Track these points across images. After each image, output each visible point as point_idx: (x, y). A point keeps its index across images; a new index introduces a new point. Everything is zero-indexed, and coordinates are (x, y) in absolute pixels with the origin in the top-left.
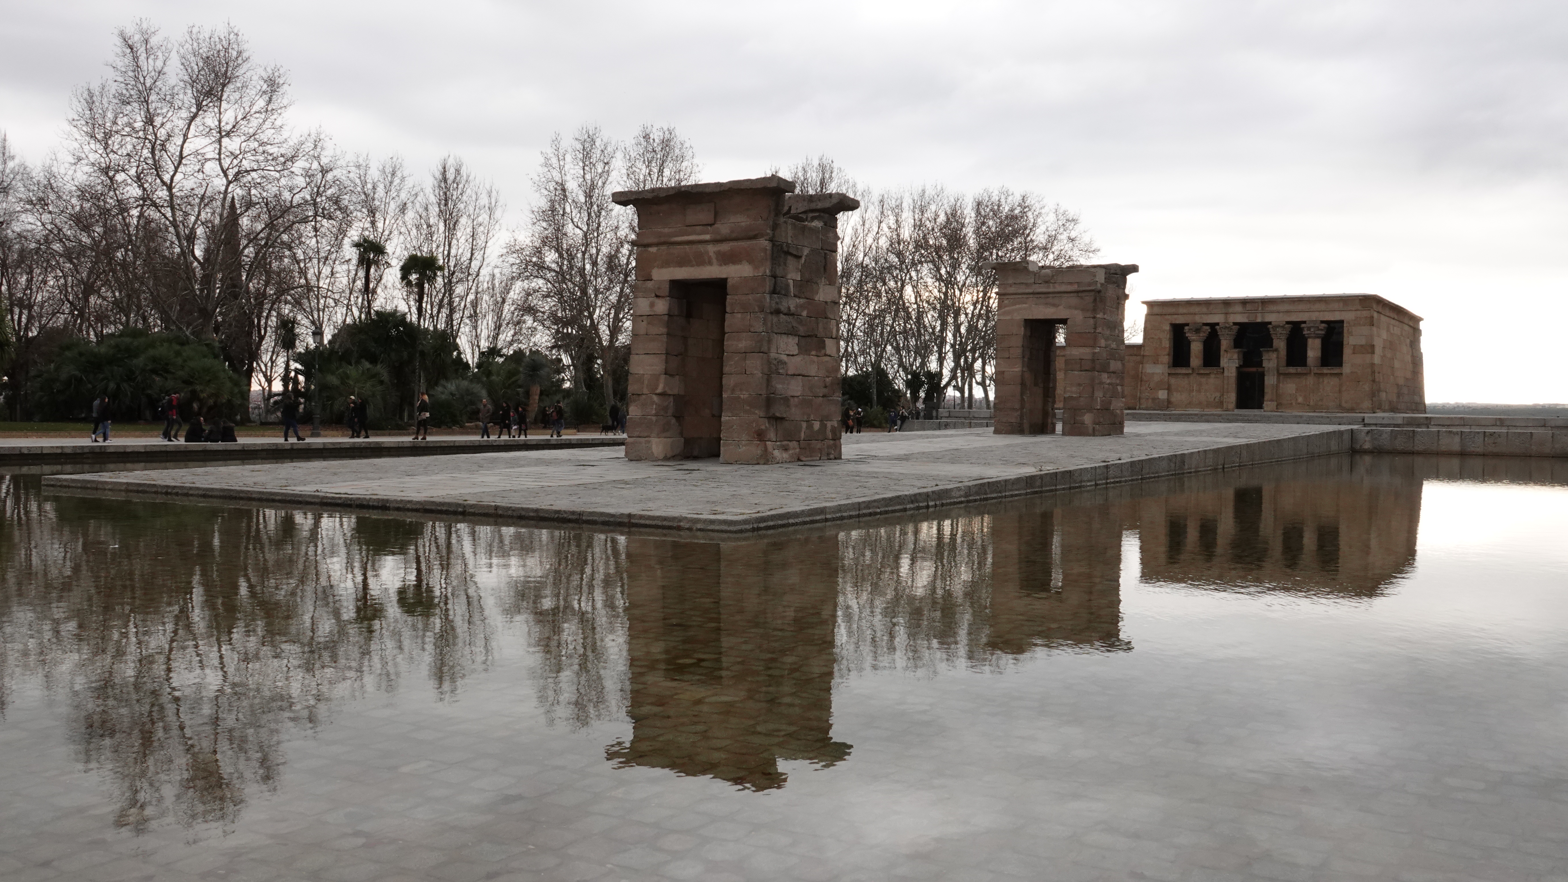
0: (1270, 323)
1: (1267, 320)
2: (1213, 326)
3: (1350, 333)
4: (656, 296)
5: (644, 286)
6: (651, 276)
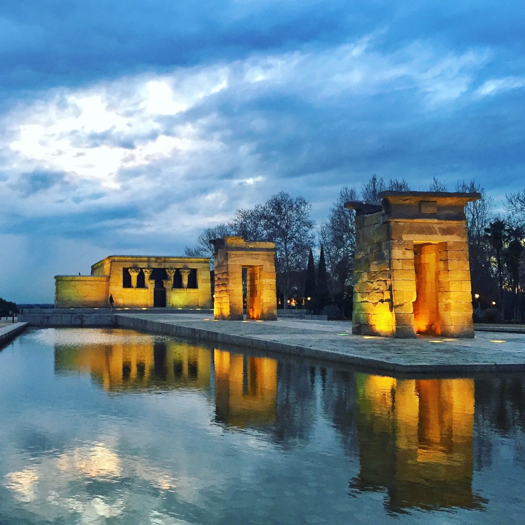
0: (167, 268)
1: (166, 267)
2: (141, 269)
3: (201, 274)
4: (406, 249)
5: (399, 243)
6: (402, 238)
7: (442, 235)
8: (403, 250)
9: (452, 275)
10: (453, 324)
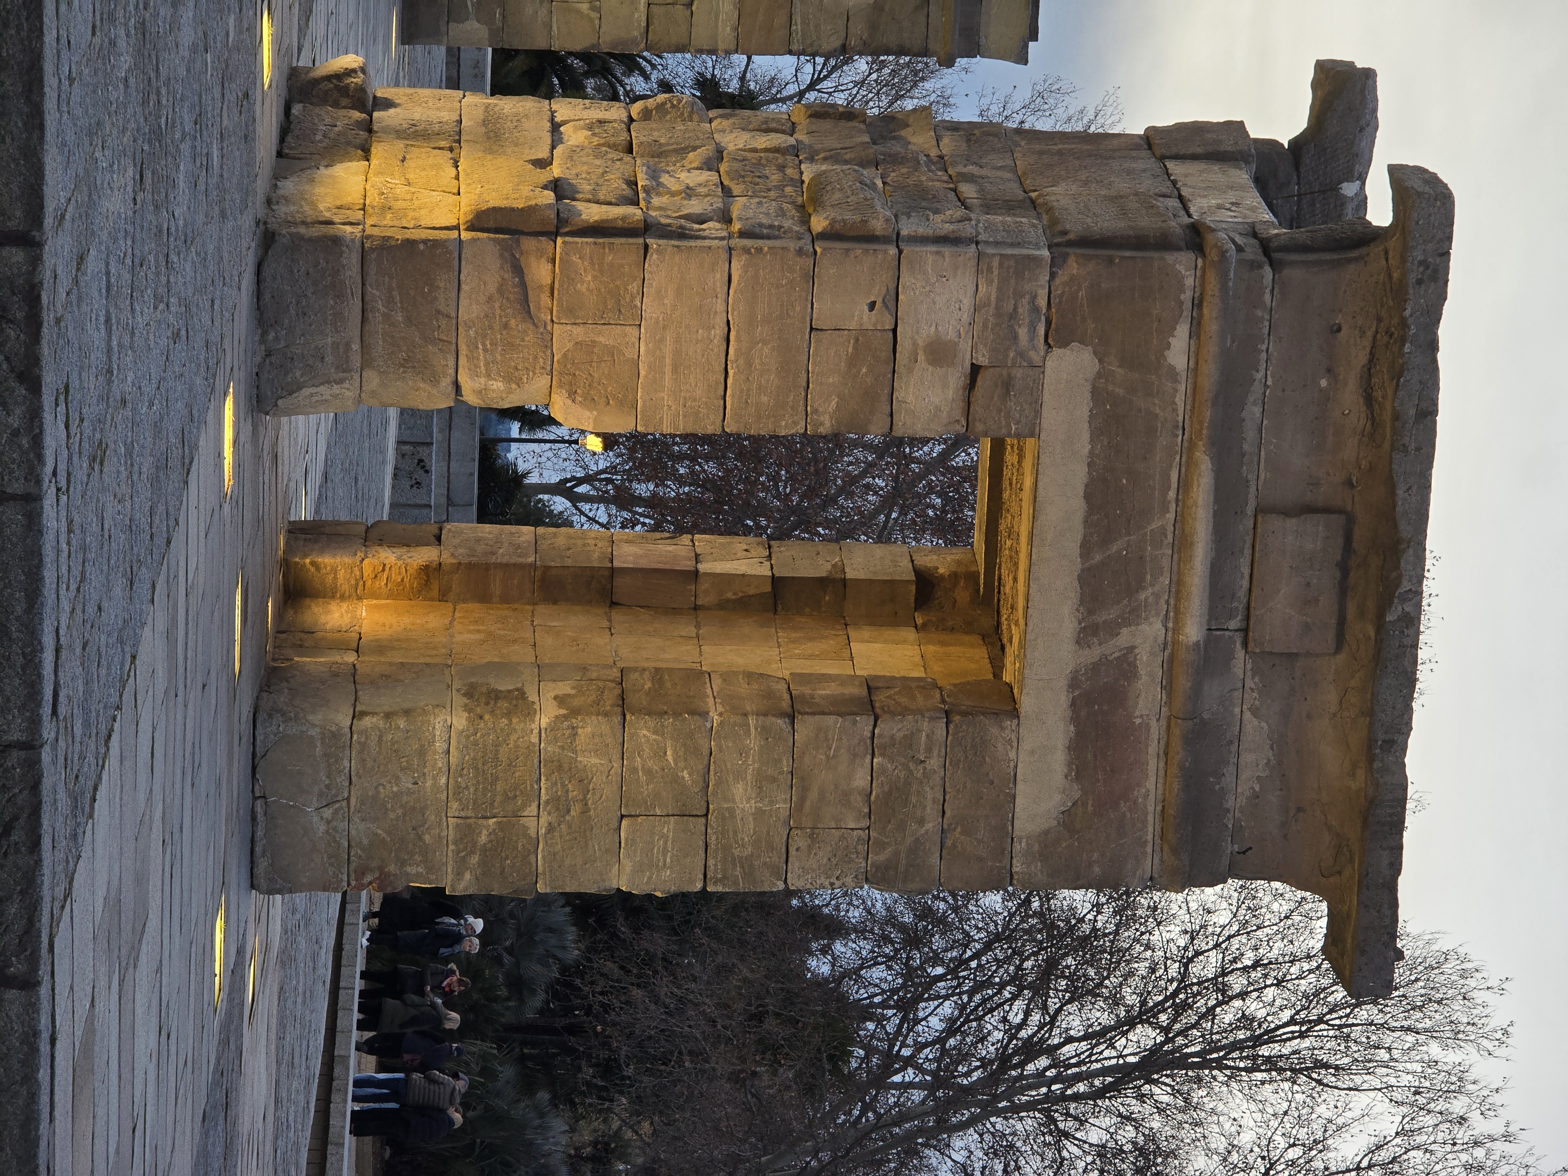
4: (975, 369)
5: (1023, 310)
6: (1064, 344)
7: (1074, 683)
8: (965, 347)
9: (753, 742)
10: (367, 722)
